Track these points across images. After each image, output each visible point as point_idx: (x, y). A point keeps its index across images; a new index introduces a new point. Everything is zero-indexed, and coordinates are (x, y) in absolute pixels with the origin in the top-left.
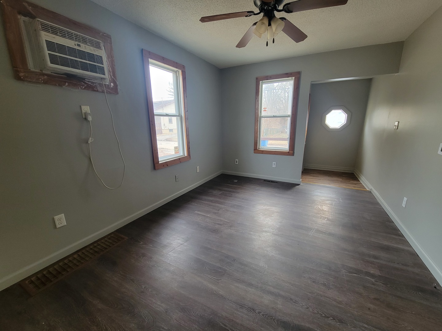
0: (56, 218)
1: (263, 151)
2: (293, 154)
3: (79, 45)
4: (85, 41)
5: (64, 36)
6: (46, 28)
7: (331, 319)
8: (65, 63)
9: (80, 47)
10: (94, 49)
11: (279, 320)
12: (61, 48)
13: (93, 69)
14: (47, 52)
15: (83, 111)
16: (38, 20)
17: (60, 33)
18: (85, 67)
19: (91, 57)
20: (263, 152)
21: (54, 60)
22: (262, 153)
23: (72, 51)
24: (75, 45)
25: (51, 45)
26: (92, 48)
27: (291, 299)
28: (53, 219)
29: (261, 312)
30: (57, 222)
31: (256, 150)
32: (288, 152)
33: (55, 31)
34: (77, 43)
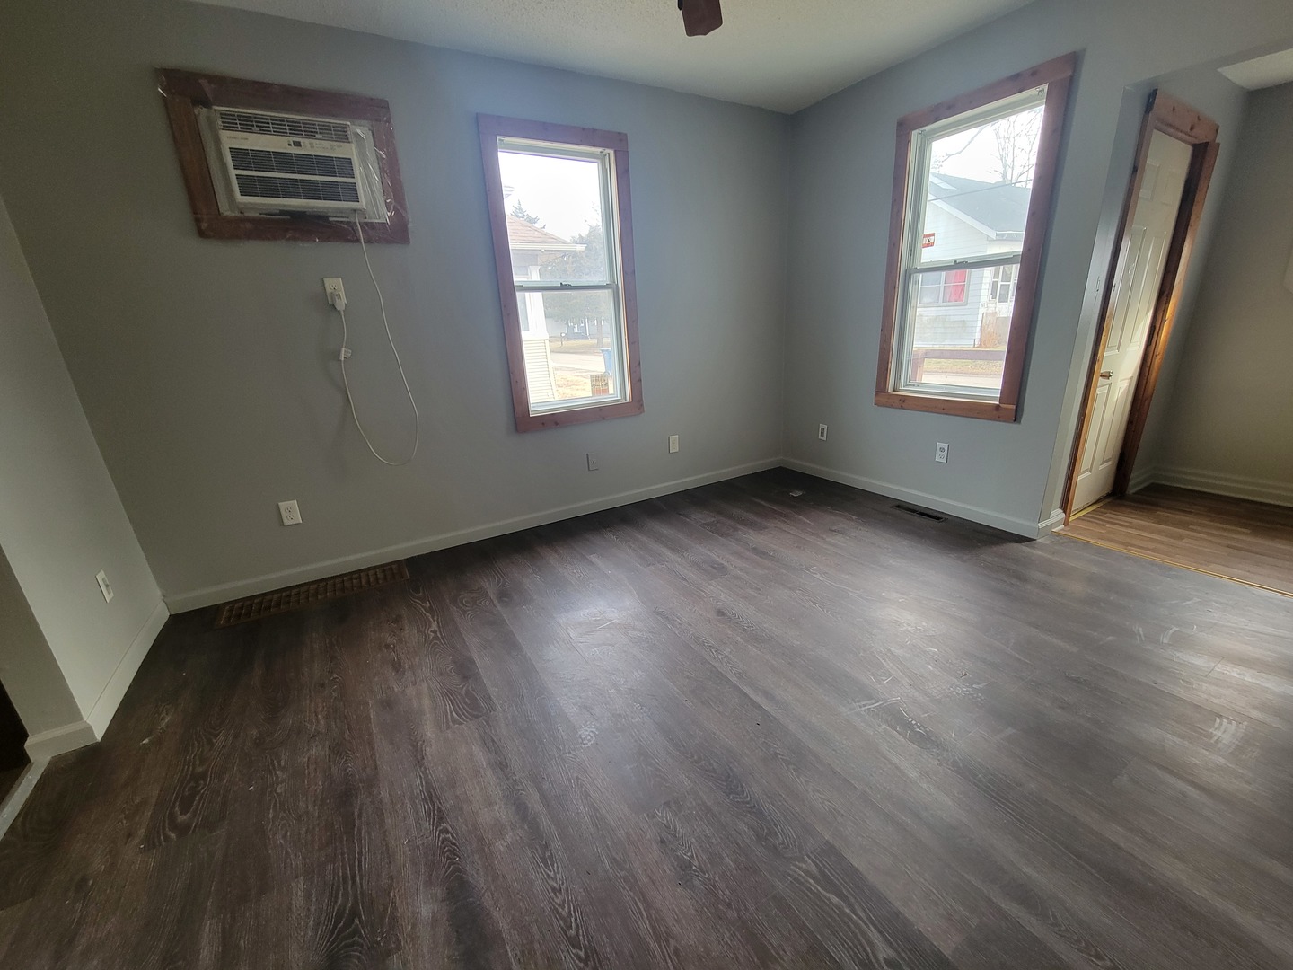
0: (283, 505)
1: (904, 399)
2: (1017, 417)
3: (297, 144)
4: (311, 131)
5: (265, 131)
6: (231, 123)
7: (579, 957)
8: (269, 188)
9: (300, 146)
10: (331, 145)
11: (460, 872)
12: (263, 159)
13: (332, 192)
14: (233, 172)
15: (328, 290)
16: (215, 110)
17: (257, 126)
18: (312, 191)
19: (327, 165)
20: (905, 403)
21: (248, 187)
22: (902, 407)
23: (284, 161)
24: (290, 145)
25: (240, 157)
26: (326, 144)
27: (546, 847)
28: (278, 507)
29: (447, 832)
30: (284, 515)
31: (883, 395)
32: (997, 408)
33: (247, 125)
34: (292, 139)
